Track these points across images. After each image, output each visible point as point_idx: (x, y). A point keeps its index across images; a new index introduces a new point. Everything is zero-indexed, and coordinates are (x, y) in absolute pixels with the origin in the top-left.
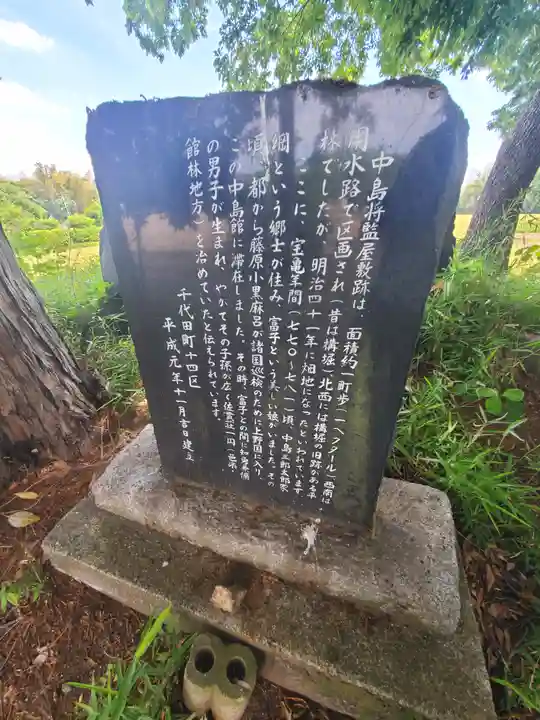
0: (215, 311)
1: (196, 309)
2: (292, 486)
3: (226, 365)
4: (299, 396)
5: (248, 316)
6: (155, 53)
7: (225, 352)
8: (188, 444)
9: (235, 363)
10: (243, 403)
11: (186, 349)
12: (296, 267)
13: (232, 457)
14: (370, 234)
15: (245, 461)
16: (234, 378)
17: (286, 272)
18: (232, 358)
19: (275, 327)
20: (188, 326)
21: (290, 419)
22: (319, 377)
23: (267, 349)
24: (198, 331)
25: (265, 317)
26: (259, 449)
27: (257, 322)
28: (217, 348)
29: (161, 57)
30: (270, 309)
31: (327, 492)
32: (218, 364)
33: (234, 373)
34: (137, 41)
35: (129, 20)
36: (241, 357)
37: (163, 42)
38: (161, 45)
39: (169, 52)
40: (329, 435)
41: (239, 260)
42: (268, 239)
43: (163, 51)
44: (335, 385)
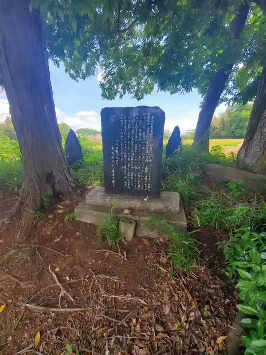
0: (124, 144)
1: (119, 144)
2: (140, 188)
3: (125, 156)
4: (141, 162)
5: (130, 144)
6: (75, 79)
7: (125, 153)
8: (114, 181)
9: (127, 156)
10: (129, 166)
11: (116, 154)
12: (140, 134)
13: (125, 182)
14: (152, 128)
15: (129, 182)
16: (127, 159)
17: (138, 135)
18: (127, 154)
19: (136, 146)
20: (117, 148)
21: (139, 168)
22: (145, 156)
23: (134, 151)
24: (120, 149)
25: (134, 144)
26: (132, 178)
27: (133, 145)
28: (123, 152)
29: (77, 81)
30: (135, 142)
31: (149, 187)
32: (123, 156)
33: (127, 158)
34: (69, 75)
35: (66, 69)
36: (129, 154)
37: (78, 75)
38: (77, 77)
39: (80, 79)
40: (148, 171)
41: (129, 133)
42: (135, 129)
43: (78, 79)
44: (149, 157)
